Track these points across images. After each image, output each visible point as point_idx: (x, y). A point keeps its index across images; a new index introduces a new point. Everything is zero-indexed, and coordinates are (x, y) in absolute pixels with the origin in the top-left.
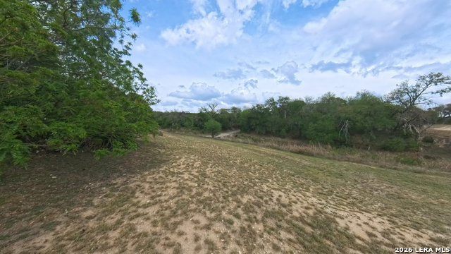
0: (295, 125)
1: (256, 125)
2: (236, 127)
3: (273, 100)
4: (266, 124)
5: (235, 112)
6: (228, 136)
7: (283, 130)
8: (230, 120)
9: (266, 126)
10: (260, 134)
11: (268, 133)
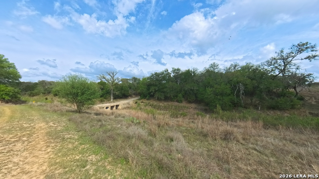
0: (191, 90)
1: (156, 91)
2: (136, 95)
3: (168, 71)
4: (165, 90)
5: (135, 81)
6: (128, 104)
7: (180, 95)
8: (130, 88)
9: (164, 92)
10: (159, 99)
11: (167, 99)
